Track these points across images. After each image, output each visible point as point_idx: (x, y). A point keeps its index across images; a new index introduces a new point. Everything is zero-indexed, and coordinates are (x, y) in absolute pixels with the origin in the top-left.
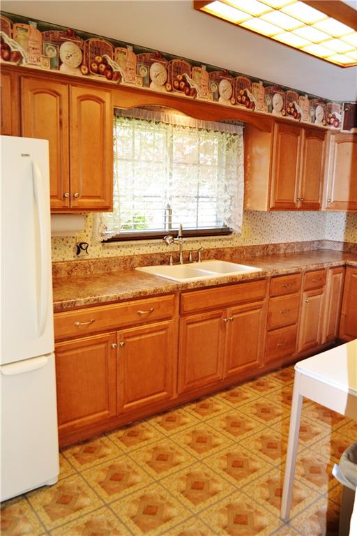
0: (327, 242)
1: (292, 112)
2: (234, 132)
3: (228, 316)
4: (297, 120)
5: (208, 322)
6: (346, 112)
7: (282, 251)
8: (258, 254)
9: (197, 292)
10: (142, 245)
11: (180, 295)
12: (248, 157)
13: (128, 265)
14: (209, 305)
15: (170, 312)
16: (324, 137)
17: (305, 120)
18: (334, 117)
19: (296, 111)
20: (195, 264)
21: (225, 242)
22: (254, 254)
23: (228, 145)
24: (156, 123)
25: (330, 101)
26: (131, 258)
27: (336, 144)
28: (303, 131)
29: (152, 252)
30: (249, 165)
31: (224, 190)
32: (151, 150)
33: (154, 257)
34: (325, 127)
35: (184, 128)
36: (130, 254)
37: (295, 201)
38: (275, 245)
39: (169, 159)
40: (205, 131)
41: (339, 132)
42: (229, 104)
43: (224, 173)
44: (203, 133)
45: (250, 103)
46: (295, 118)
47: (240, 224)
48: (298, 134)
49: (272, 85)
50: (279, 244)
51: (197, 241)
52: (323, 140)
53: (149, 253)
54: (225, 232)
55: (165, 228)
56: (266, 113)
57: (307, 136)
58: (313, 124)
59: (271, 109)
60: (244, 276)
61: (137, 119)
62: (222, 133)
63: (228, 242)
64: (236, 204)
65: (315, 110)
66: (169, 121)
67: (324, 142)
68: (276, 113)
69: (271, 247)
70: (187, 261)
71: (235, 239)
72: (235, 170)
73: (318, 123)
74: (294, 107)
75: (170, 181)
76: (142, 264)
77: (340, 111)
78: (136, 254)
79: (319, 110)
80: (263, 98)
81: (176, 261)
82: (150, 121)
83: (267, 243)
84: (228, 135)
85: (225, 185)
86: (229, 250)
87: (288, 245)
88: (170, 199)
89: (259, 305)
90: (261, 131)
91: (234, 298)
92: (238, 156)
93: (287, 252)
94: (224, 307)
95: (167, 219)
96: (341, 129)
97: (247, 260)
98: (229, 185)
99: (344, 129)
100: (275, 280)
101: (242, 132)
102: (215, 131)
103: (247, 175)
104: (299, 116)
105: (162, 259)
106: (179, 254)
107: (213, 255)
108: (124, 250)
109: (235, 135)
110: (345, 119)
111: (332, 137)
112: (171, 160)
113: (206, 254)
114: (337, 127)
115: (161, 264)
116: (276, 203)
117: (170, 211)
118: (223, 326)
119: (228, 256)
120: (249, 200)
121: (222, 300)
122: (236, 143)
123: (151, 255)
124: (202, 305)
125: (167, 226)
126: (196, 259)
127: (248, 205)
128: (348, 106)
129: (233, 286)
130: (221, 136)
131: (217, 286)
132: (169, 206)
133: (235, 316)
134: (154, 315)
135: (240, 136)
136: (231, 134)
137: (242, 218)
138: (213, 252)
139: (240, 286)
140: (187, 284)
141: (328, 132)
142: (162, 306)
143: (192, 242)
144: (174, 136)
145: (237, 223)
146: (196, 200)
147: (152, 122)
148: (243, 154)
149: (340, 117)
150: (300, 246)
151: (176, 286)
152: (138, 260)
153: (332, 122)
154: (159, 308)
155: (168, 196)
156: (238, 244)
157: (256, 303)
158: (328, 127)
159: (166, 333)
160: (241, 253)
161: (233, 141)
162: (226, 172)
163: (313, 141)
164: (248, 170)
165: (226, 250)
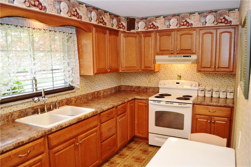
0: (123, 87)
1: (102, 21)
2: (71, 32)
3: (79, 141)
4: (105, 26)
5: (68, 148)
6: (127, 22)
7: (102, 95)
8: (90, 98)
9: (59, 132)
10: (19, 104)
11: (48, 137)
12: (80, 46)
13: (10, 119)
14: (67, 138)
15: (42, 149)
16: (118, 34)
17: (108, 26)
18: (122, 24)
19: (103, 21)
20: (55, 110)
21: (71, 94)
22: (88, 98)
23: (68, 39)
24: (21, 27)
25: (119, 16)
26: (12, 114)
27: (124, 38)
28: (108, 32)
29: (26, 108)
30: (80, 50)
31: (67, 65)
32: (19, 44)
33: (28, 110)
34: (118, 29)
35: (40, 30)
36: (11, 111)
37: (107, 69)
38: (98, 92)
39: (32, 49)
40: (54, 32)
41: (125, 32)
42: (67, 16)
43: (67, 56)
44: (52, 33)
45: (79, 16)
46: (104, 25)
47: (79, 83)
48: (105, 34)
49: (90, 7)
50: (100, 91)
51: (55, 96)
52: (118, 36)
53: (24, 108)
54: (71, 88)
55: (33, 91)
56: (88, 22)
57: (110, 34)
58: (112, 28)
59: (91, 20)
60: (85, 116)
61: (7, 24)
62: (64, 33)
63: (73, 94)
64: (75, 73)
65: (113, 20)
66: (30, 25)
67: (118, 37)
68: (94, 22)
69: (96, 93)
70: (49, 109)
71: (77, 92)
72: (73, 53)
73: (115, 28)
74: (102, 19)
75: (33, 62)
76: (20, 117)
77: (125, 21)
78: (15, 110)
79: (115, 20)
80: (86, 13)
81: (43, 111)
82: (17, 26)
83: (94, 91)
84: (67, 34)
85: (68, 62)
86: (74, 98)
87: (104, 91)
88: (35, 73)
89: (96, 130)
90: (86, 32)
91: (81, 130)
92: (74, 45)
93: (104, 94)
94: (76, 137)
95: (34, 85)
96: (126, 30)
97: (84, 103)
98: (70, 62)
99: (127, 30)
100: (102, 114)
101: (75, 32)
102: (60, 32)
103: (80, 56)
104: (105, 24)
105: (33, 111)
106: (44, 106)
107: (65, 102)
108: (6, 109)
109: (71, 34)
110: (127, 25)
111: (122, 35)
112: (33, 49)
113: (61, 103)
114: (124, 29)
115: (33, 114)
116: (97, 70)
117: (36, 81)
118: (76, 147)
119: (73, 102)
120: (82, 69)
121: (74, 133)
122: (72, 39)
123: (26, 109)
124: (62, 139)
125: (35, 90)
126: (55, 107)
127: (82, 72)
128: (128, 19)
129: (80, 123)
130: (64, 34)
131: (71, 125)
132: (34, 78)
133: (83, 140)
134: (31, 155)
135: (74, 34)
136: (69, 33)
137: (79, 80)
138: (65, 101)
139: (84, 122)
140: (51, 129)
141: (120, 32)
142: (36, 147)
143: (52, 97)
144: (34, 35)
145: (77, 83)
146: (51, 72)
147: (18, 26)
148: (77, 45)
149: (125, 24)
150: (110, 90)
151: (44, 132)
152: (16, 114)
153: (121, 27)
154: (34, 149)
155: (33, 72)
156: (79, 94)
157: (94, 129)
158: (119, 29)
159: (41, 163)
160: (81, 99)
161: (71, 37)
162: (68, 55)
163: (113, 36)
164: (80, 53)
165: (72, 99)
